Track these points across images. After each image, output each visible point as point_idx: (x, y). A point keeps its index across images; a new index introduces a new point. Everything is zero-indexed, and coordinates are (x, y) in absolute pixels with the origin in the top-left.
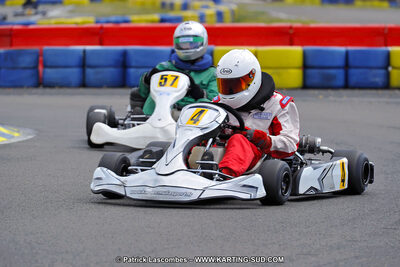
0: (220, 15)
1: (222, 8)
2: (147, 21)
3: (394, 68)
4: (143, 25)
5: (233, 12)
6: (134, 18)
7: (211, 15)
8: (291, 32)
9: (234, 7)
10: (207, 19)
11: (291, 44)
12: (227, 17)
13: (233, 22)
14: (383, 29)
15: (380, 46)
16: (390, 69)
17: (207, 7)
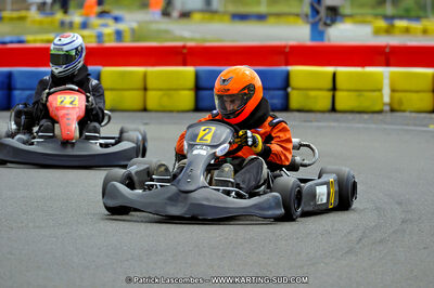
0: (119, 34)
1: (121, 26)
2: (42, 41)
3: (293, 89)
4: (38, 45)
5: (133, 31)
6: (29, 38)
7: (109, 35)
8: (185, 51)
9: (135, 25)
10: (106, 38)
11: (185, 64)
12: (127, 36)
13: (134, 41)
14: (285, 47)
15: (280, 65)
16: (289, 90)
17: (106, 25)
